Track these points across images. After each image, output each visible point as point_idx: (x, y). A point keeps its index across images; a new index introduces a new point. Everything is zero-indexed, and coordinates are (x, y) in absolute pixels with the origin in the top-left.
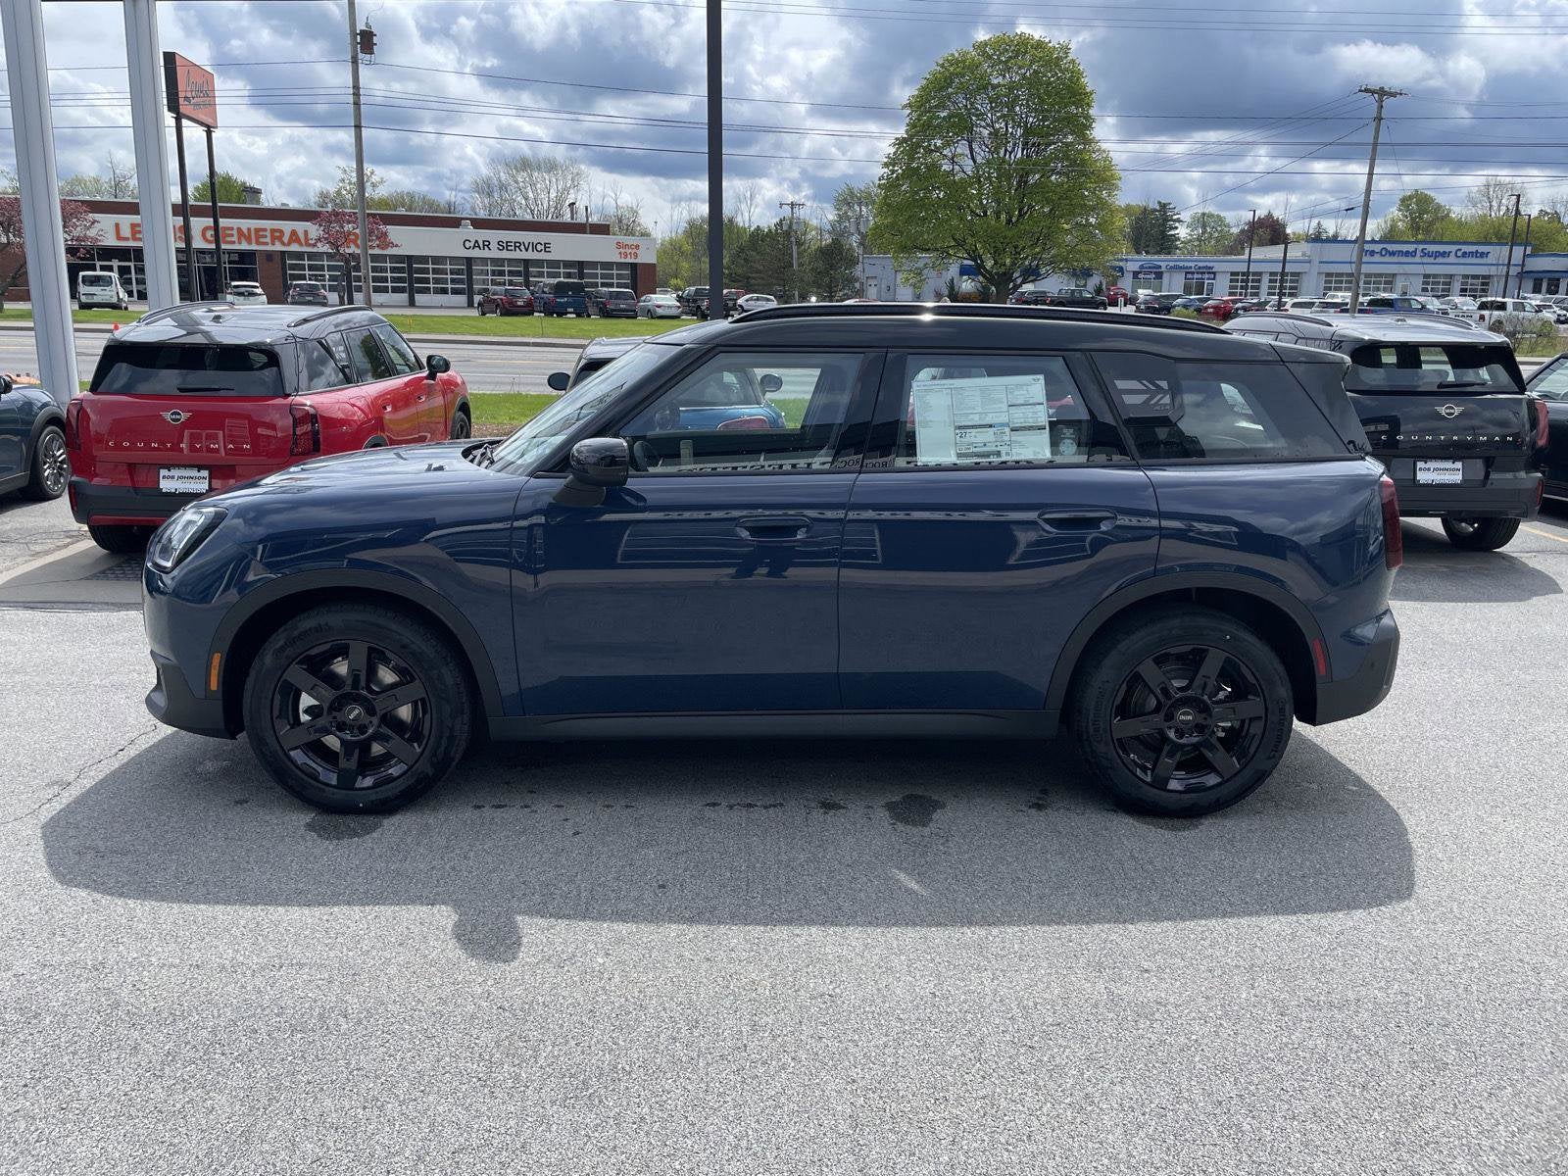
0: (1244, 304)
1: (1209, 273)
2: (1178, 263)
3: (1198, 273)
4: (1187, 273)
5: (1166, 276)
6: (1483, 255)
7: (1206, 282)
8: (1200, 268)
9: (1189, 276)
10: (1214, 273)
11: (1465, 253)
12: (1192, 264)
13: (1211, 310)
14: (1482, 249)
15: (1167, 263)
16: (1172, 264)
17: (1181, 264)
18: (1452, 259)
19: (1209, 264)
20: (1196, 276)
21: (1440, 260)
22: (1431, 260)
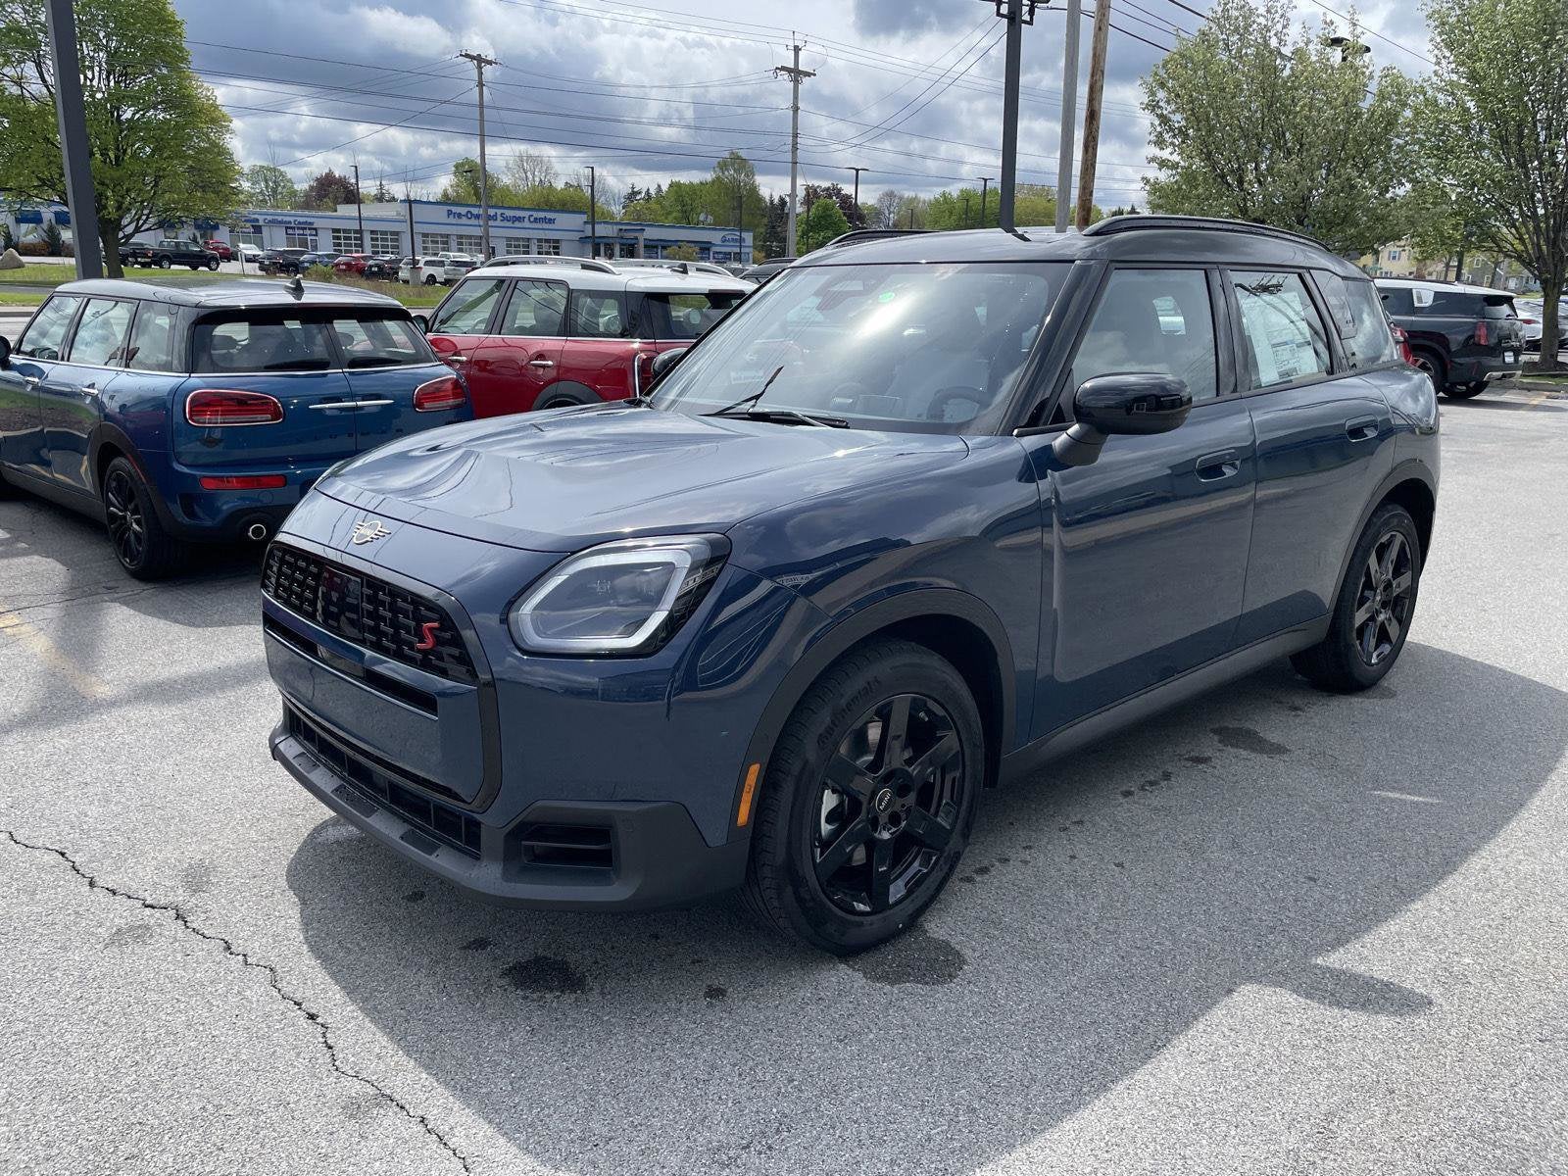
0: (377, 262)
1: (309, 229)
2: (276, 217)
3: (298, 228)
4: (287, 228)
5: (265, 231)
6: (551, 221)
7: (309, 238)
8: (299, 223)
9: (290, 231)
10: (315, 229)
11: (536, 219)
12: (292, 219)
13: (344, 267)
14: (550, 215)
15: (266, 217)
16: (269, 218)
17: (280, 218)
18: (527, 224)
19: (309, 220)
20: (297, 232)
21: (517, 224)
22: (509, 224)
